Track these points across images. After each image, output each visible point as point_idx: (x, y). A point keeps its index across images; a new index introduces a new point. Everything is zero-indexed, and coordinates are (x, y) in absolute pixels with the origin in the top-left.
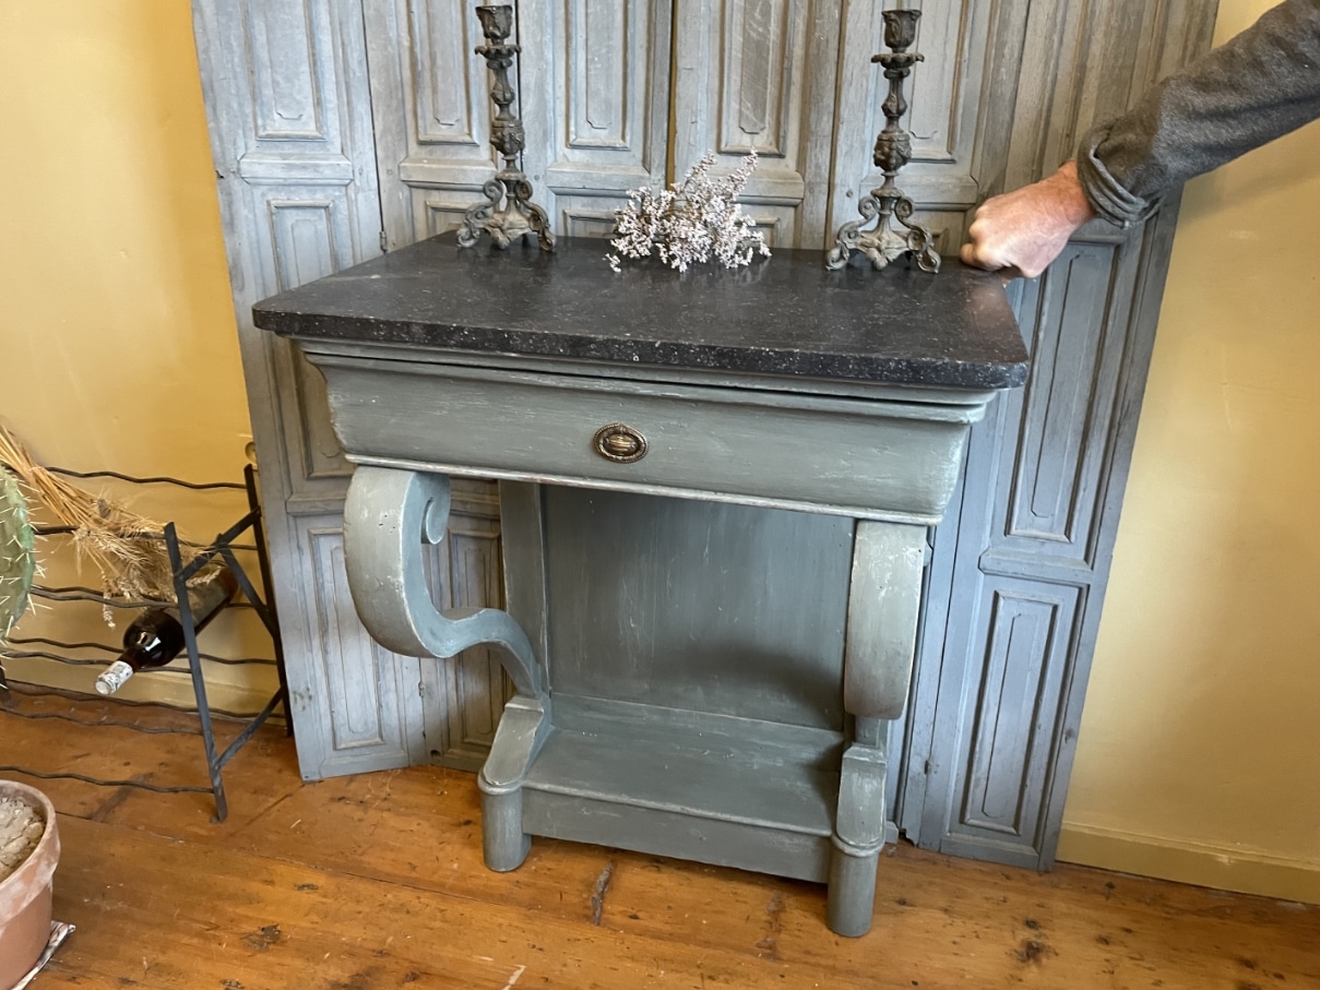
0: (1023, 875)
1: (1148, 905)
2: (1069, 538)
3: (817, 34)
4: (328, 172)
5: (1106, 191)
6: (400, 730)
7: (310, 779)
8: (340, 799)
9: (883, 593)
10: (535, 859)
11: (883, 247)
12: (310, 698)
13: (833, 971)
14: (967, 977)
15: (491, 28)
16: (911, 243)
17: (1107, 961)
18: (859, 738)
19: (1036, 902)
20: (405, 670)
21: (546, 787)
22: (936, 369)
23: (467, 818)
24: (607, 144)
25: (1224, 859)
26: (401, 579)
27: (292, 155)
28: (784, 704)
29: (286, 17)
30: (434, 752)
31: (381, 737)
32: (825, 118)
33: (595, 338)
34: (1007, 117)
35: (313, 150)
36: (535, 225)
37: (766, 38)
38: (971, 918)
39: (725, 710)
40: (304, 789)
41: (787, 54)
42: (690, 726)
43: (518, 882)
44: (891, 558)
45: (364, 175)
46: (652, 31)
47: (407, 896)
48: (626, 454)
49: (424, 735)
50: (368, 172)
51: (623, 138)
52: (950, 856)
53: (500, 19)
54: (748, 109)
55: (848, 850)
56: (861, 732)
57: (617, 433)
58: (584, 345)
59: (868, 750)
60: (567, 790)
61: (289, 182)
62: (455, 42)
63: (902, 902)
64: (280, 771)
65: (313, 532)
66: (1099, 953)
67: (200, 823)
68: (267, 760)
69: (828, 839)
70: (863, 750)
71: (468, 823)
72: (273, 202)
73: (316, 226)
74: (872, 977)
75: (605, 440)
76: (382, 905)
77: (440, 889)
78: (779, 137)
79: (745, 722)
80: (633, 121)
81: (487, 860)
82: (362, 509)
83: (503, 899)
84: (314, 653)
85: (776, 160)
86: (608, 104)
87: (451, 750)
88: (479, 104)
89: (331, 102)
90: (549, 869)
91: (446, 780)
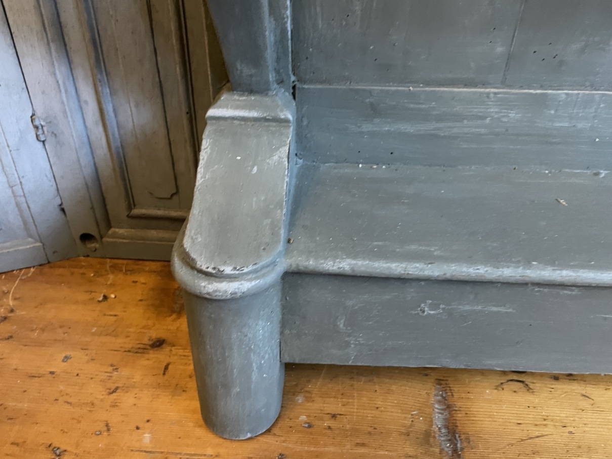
6: (18, 205)
23: (154, 334)
30: (86, 237)
49: (63, 210)
60: (396, 268)
71: (158, 344)
81: (211, 416)
87: (112, 230)
90: (334, 416)
91: (111, 277)
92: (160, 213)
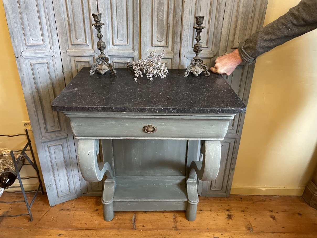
0: (224, 199)
1: (249, 201)
2: (233, 128)
3: (176, 18)
4: (47, 54)
5: (246, 57)
6: (75, 190)
7: (52, 205)
8: (62, 209)
9: (213, 157)
10: (116, 216)
11: (197, 71)
12: (51, 186)
13: (190, 230)
14: (218, 225)
15: (97, 19)
16: (203, 70)
17: (245, 216)
18: (190, 177)
19: (228, 205)
20: (75, 175)
21: (119, 200)
22: (227, 110)
23: (96, 209)
24: (124, 44)
25: (263, 189)
26: (95, 167)
27: (37, 50)
28: (172, 171)
29: (32, 13)
30: (84, 193)
31: (70, 192)
32: (178, 38)
33: (147, 108)
34: (220, 37)
35: (42, 48)
36: (110, 68)
37: (163, 19)
38: (216, 211)
39: (158, 174)
40: (52, 208)
41: (168, 23)
42: (150, 179)
43: (113, 223)
44: (214, 149)
45: (57, 54)
46: (134, 17)
47: (87, 232)
48: (151, 132)
49: (81, 190)
50: (58, 53)
51: (127, 43)
52: (208, 197)
53: (99, 17)
54: (159, 36)
55: (192, 203)
56: (191, 176)
57: (149, 126)
58: (144, 110)
59: (192, 179)
60: (124, 200)
61: (36, 57)
62: (81, 19)
63: (201, 211)
64: (43, 205)
65: (49, 146)
66: (243, 214)
67: (26, 223)
68: (39, 202)
69: (187, 201)
70: (191, 179)
72: (32, 63)
73: (44, 68)
74: (199, 230)
75: (146, 129)
76: (81, 236)
77: (94, 229)
78: (167, 42)
79: (163, 177)
80: (130, 39)
81: (105, 219)
82: (83, 151)
83: (111, 228)
84: (51, 175)
85: (166, 48)
86: (123, 35)
87: (88, 192)
88: (88, 35)
89: (46, 35)
90: (120, 218)
91: (88, 200)
92: (96, 189)
